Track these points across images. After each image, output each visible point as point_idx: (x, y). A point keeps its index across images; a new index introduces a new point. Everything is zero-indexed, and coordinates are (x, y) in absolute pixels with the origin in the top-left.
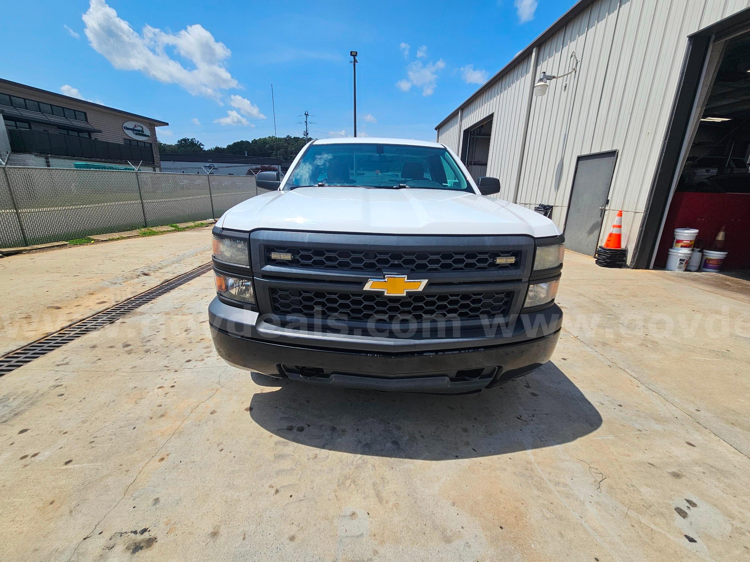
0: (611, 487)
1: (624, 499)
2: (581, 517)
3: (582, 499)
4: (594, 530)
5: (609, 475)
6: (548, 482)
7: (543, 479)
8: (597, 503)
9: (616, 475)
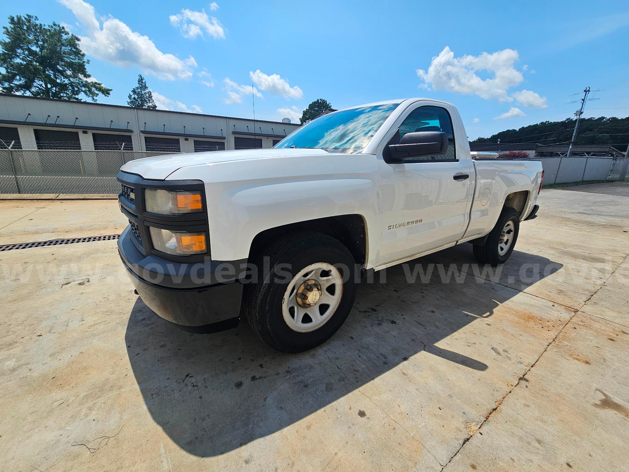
0: (77, 456)
1: (56, 469)
2: (47, 426)
3: (67, 428)
4: (28, 437)
5: (95, 456)
6: (93, 402)
7: (97, 399)
8: (58, 441)
9: (94, 464)
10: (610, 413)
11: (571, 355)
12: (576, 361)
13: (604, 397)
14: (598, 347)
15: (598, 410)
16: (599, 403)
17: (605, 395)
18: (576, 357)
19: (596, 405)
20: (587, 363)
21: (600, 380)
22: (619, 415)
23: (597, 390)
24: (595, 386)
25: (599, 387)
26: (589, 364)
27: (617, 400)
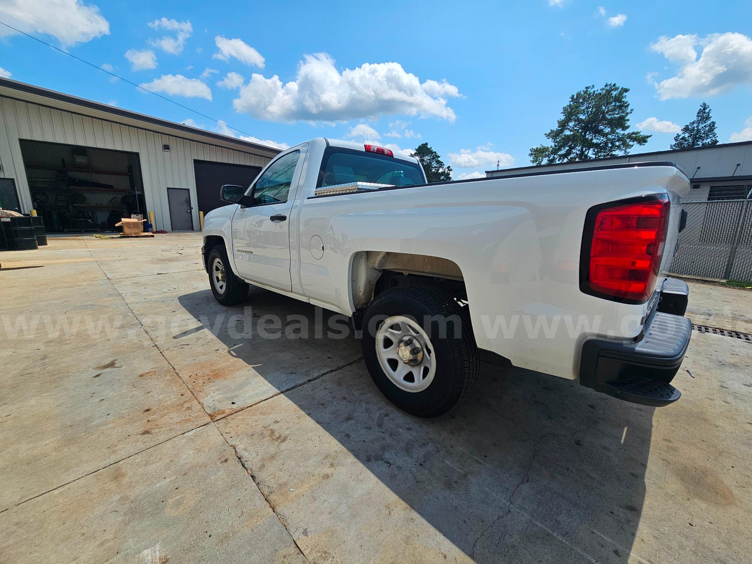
10: (107, 362)
11: (155, 372)
12: (148, 371)
13: (115, 366)
14: (148, 393)
15: (113, 359)
16: (115, 362)
17: (116, 367)
18: (151, 374)
19: (115, 360)
20: (141, 376)
21: (124, 372)
22: (103, 364)
23: (121, 366)
24: (124, 367)
25: (122, 368)
26: (139, 376)
27: (108, 370)
